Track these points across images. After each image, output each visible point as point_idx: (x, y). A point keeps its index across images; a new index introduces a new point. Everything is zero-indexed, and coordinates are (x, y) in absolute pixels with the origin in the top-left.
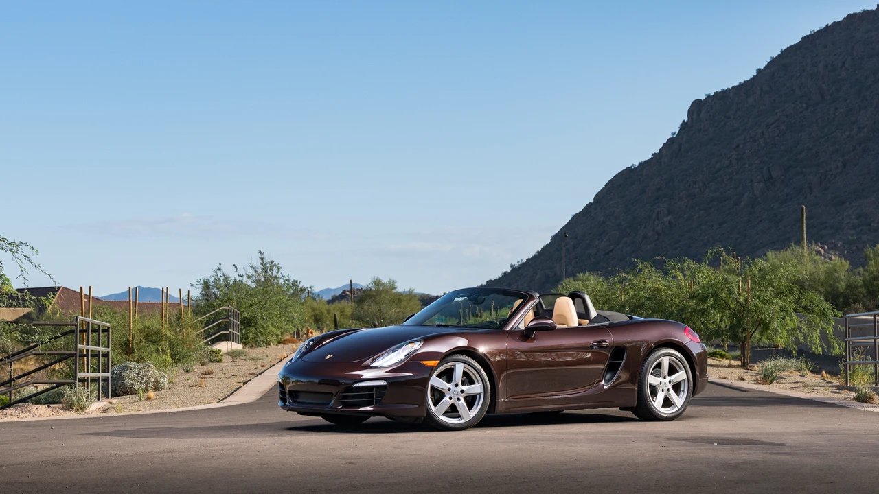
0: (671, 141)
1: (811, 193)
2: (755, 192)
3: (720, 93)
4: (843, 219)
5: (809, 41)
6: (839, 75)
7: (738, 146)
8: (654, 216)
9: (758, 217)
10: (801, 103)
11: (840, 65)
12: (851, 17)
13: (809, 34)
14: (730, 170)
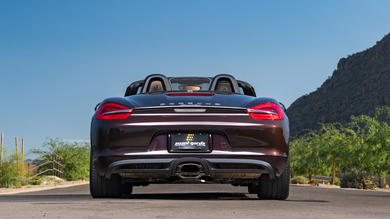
0: (328, 81)
3: (356, 54)
14: (361, 98)
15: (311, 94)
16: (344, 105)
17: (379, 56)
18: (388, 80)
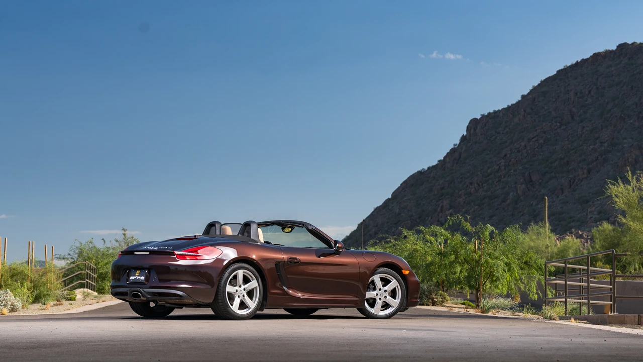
0: (453, 151)
1: (563, 193)
2: (519, 192)
3: (492, 113)
4: (587, 214)
5: (563, 73)
6: (586, 101)
7: (506, 155)
8: (439, 210)
9: (520, 212)
10: (556, 122)
11: (587, 93)
12: (596, 56)
13: (562, 68)
14: (499, 174)
15: (429, 168)
16: (476, 185)
17: (524, 116)
18: (536, 149)
